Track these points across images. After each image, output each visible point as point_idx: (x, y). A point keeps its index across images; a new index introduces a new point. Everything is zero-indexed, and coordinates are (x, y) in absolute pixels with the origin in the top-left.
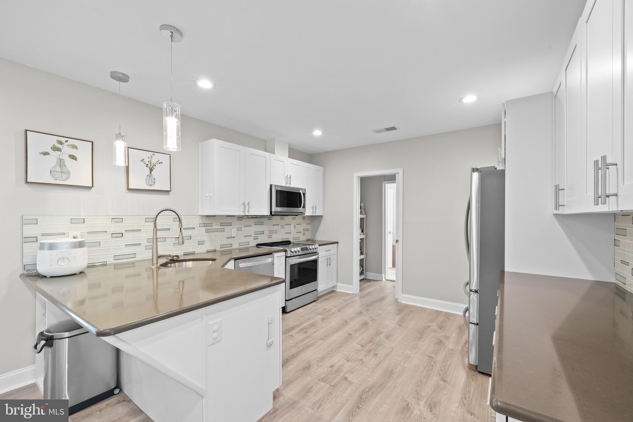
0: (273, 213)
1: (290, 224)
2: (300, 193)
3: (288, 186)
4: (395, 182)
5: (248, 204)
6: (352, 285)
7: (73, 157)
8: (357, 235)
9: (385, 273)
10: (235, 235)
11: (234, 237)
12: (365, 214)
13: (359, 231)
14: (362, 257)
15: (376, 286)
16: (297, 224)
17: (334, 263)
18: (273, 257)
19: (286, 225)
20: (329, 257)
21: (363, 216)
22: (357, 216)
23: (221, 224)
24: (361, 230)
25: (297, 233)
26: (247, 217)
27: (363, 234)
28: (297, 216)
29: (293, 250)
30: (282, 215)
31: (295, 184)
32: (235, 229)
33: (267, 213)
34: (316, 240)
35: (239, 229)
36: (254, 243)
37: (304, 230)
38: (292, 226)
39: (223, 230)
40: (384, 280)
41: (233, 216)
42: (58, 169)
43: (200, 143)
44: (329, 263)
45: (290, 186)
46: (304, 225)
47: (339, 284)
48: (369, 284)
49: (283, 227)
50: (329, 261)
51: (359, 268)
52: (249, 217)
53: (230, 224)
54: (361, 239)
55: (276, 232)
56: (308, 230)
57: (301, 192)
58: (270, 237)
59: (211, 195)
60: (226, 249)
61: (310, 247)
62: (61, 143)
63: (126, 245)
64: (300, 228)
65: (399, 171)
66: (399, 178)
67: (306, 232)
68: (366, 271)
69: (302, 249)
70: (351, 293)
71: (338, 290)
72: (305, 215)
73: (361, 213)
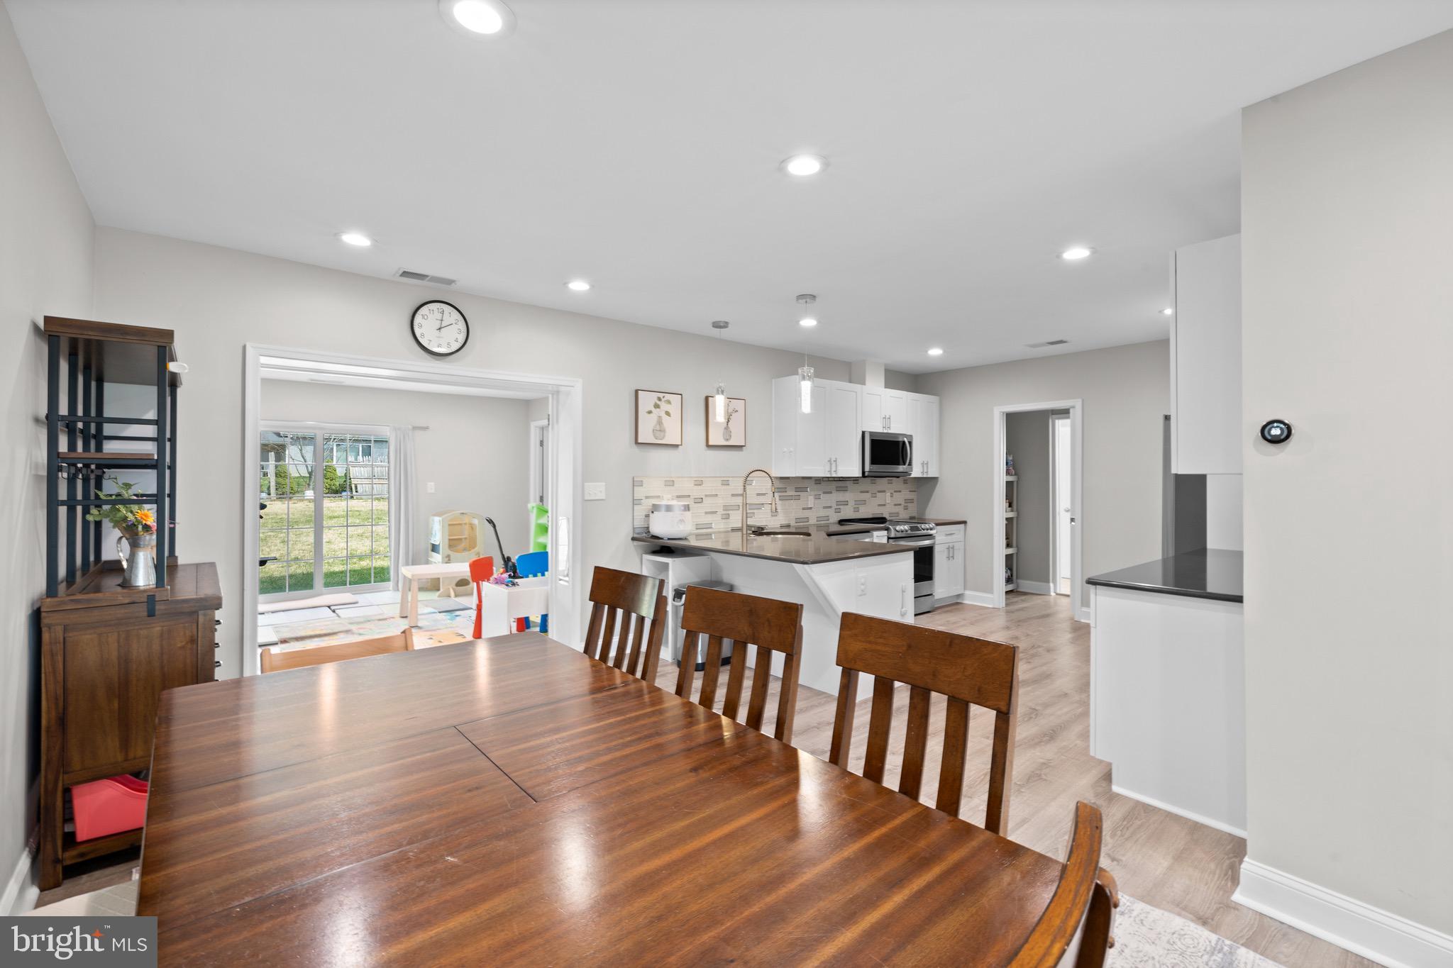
0: (866, 474)
1: (884, 491)
2: (904, 442)
3: (885, 431)
4: (1068, 418)
5: (835, 461)
6: (992, 593)
7: (668, 414)
8: (999, 512)
9: (1055, 582)
10: (812, 506)
11: (811, 508)
12: (1015, 474)
13: (1004, 504)
14: (1010, 551)
15: (1037, 601)
16: (895, 492)
17: (959, 556)
18: (872, 536)
19: (879, 492)
20: (951, 545)
21: (1011, 479)
22: (1000, 478)
23: (798, 489)
24: (1008, 504)
25: (895, 505)
26: (827, 479)
27: (1012, 511)
28: (898, 477)
29: (898, 528)
30: (874, 476)
31: (897, 428)
32: (812, 497)
33: (858, 473)
34: (927, 517)
35: (817, 497)
36: (835, 518)
37: (907, 501)
38: (888, 494)
39: (797, 498)
40: (1053, 594)
41: (810, 478)
42: (658, 428)
43: (773, 380)
44: (951, 555)
45: (890, 432)
46: (906, 494)
47: (967, 593)
48: (1023, 598)
49: (874, 496)
50: (951, 551)
51: (1004, 570)
52: (830, 479)
53: (804, 489)
54: (1007, 519)
55: (864, 502)
56: (911, 501)
57: (905, 439)
58: (856, 510)
59: (792, 449)
60: (802, 524)
61: (923, 527)
62: (659, 399)
63: (706, 513)
64: (900, 498)
65: (1076, 404)
66: (1076, 413)
67: (909, 505)
68: (1017, 578)
69: (912, 529)
70: (990, 606)
71: (965, 602)
72: (912, 476)
73: (1008, 473)
